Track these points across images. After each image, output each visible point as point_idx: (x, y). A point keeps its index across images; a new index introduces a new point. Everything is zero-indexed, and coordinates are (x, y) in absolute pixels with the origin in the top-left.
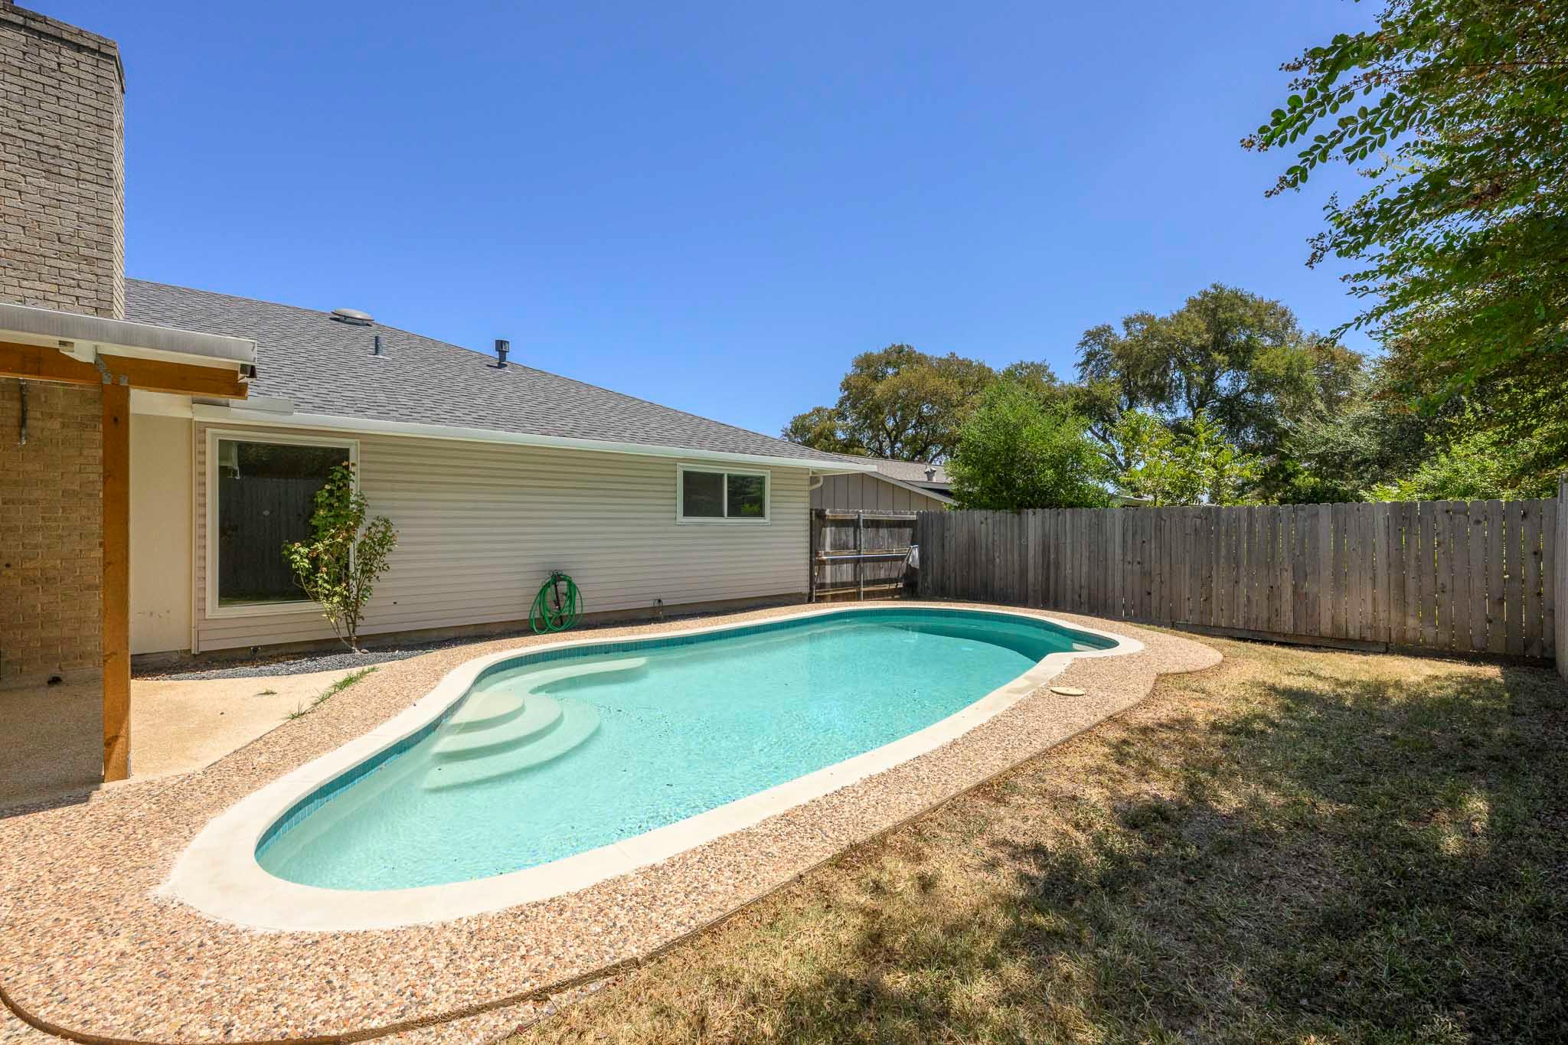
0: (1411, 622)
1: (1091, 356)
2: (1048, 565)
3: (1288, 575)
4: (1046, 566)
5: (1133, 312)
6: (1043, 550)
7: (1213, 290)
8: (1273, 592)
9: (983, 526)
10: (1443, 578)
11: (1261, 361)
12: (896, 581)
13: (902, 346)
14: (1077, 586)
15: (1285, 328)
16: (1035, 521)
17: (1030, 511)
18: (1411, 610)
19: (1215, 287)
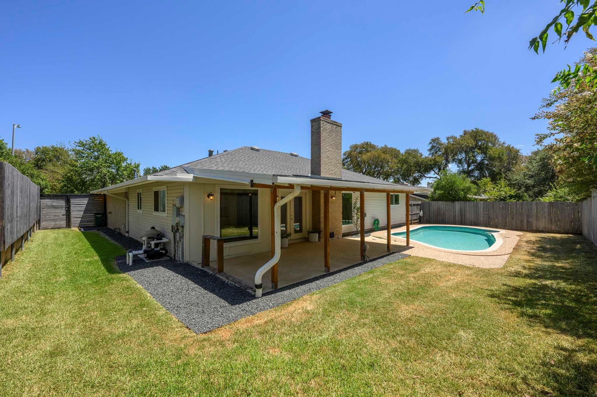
0: (553, 227)
1: (433, 147)
2: (462, 215)
3: (525, 217)
4: (461, 215)
5: (449, 135)
6: (460, 212)
7: (475, 130)
8: (522, 221)
9: (442, 205)
10: (560, 218)
11: (491, 152)
12: (416, 220)
13: (368, 142)
14: (470, 219)
15: (495, 140)
16: (458, 205)
17: (457, 202)
18: (553, 224)
19: (476, 129)
